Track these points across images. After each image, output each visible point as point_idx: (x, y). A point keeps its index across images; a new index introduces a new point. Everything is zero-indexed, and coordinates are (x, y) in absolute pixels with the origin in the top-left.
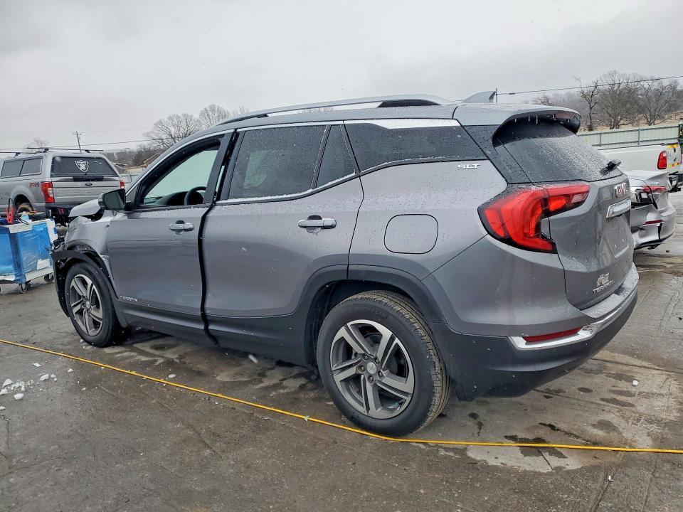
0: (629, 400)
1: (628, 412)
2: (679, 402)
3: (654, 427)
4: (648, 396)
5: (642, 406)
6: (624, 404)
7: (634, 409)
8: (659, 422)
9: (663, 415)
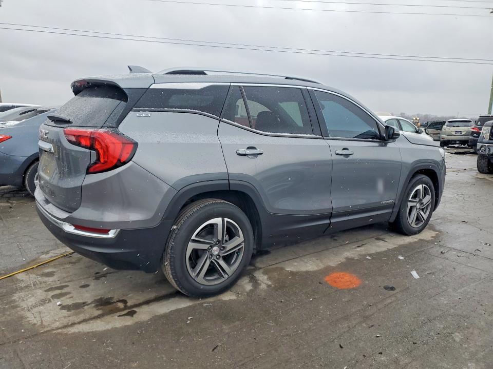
0: (51, 293)
1: (44, 286)
2: (19, 307)
3: (23, 285)
4: (43, 302)
5: (40, 294)
6: (51, 289)
7: (43, 289)
8: (22, 289)
9: (22, 294)
